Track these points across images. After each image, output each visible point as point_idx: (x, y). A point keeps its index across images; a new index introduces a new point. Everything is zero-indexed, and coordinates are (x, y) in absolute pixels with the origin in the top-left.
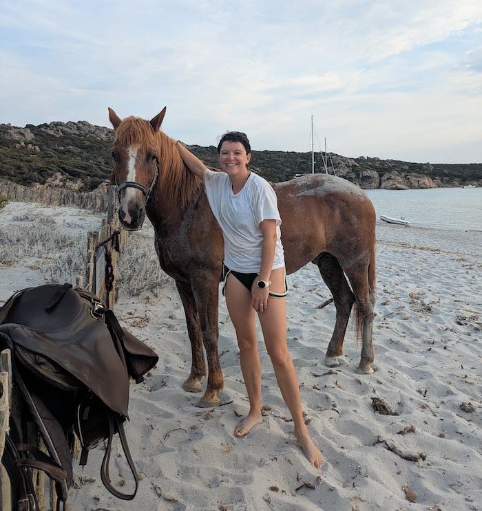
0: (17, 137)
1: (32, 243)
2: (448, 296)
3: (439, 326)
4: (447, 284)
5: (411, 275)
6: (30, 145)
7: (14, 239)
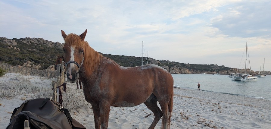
0: (9, 44)
1: (21, 89)
2: (194, 114)
3: (191, 124)
4: (194, 109)
5: (181, 106)
6: (15, 48)
7: (12, 88)
